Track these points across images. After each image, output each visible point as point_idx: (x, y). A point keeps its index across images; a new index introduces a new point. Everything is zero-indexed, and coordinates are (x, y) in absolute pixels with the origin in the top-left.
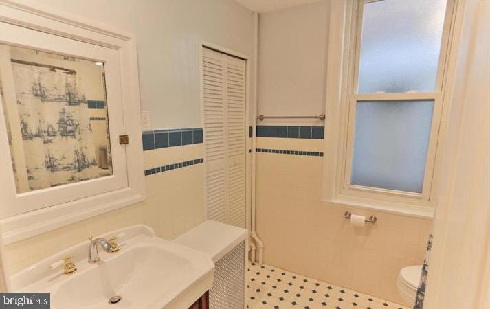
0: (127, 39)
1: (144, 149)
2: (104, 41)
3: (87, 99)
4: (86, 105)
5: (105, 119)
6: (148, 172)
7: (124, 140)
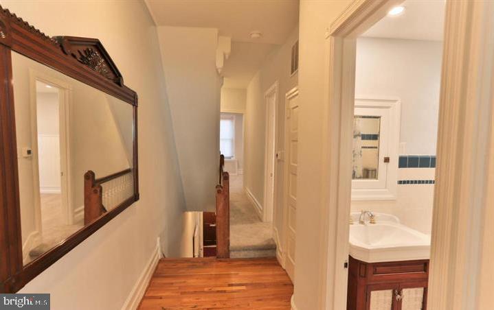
0: (395, 101)
1: (400, 167)
2: (384, 105)
3: (362, 133)
4: (361, 138)
5: (376, 148)
6: (400, 182)
7: (387, 160)
